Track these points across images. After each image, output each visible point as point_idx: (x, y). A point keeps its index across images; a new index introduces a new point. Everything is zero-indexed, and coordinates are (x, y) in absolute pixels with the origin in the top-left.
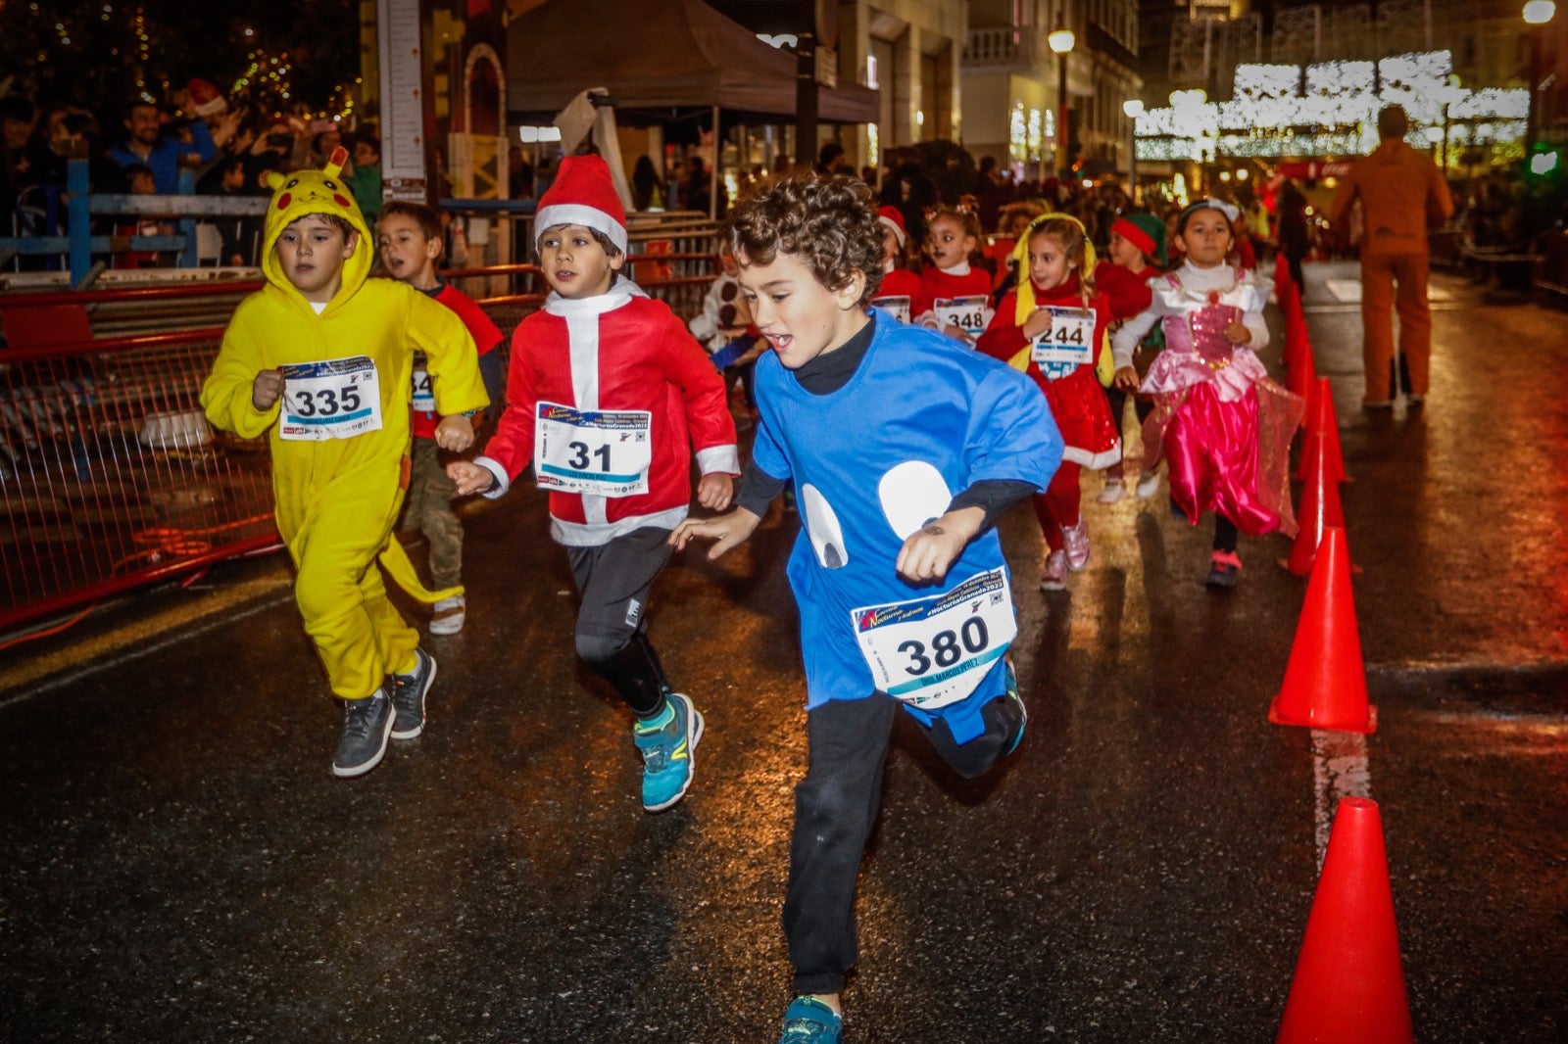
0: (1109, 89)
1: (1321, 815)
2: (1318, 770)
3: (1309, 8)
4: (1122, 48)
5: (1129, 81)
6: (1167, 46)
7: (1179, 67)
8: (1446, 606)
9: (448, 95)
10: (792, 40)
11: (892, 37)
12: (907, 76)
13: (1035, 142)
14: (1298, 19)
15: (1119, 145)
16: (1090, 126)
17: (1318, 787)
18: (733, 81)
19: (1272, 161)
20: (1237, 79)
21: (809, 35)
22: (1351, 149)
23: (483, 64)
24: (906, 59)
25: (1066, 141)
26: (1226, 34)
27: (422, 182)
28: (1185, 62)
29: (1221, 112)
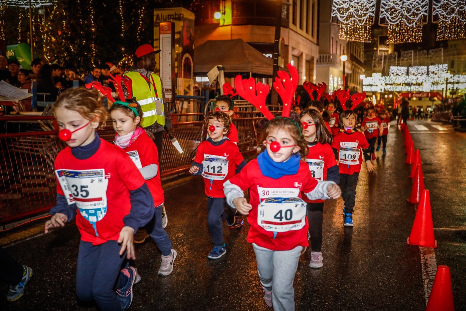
0: (356, 71)
1: (423, 270)
2: (422, 258)
3: (410, 51)
4: (360, 61)
5: (361, 70)
6: (372, 60)
7: (375, 66)
8: (454, 212)
9: (177, 67)
10: (271, 56)
11: (298, 56)
12: (302, 66)
13: (335, 86)
14: (408, 54)
15: (358, 87)
16: (350, 82)
17: (422, 263)
18: (256, 65)
19: (399, 92)
20: (390, 70)
21: (277, 53)
22: (421, 90)
23: (187, 59)
24: (301, 62)
25: (345, 85)
26: (388, 58)
27: (171, 90)
28: (377, 65)
29: (386, 79)
